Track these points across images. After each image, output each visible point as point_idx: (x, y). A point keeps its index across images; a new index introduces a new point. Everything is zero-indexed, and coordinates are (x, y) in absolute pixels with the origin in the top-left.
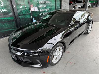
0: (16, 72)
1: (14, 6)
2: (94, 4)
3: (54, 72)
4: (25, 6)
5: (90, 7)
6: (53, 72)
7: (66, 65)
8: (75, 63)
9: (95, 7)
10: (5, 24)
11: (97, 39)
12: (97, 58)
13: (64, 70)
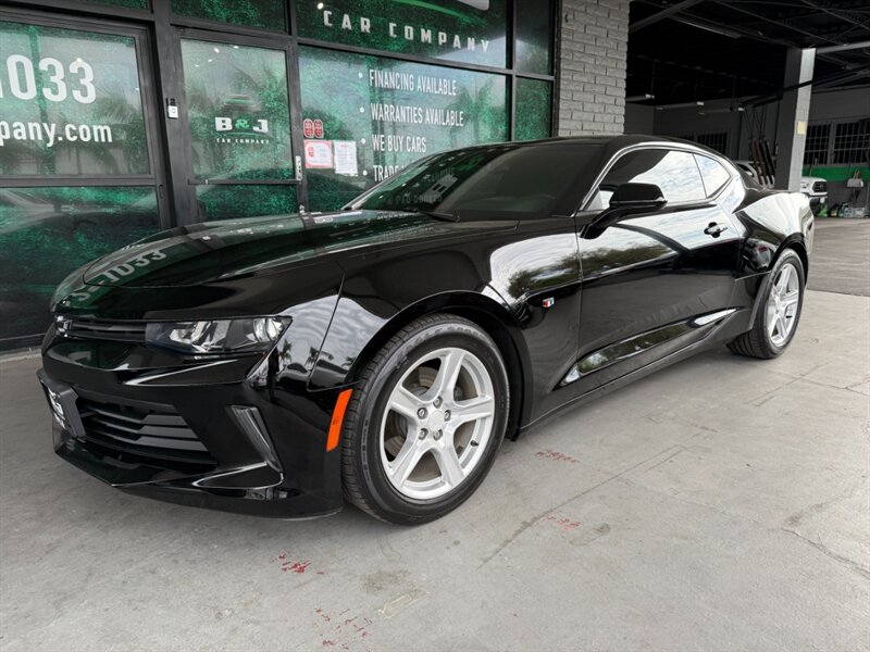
0: (51, 549)
1: (173, 112)
2: (857, 192)
3: (387, 569)
4: (259, 125)
5: (824, 212)
6: (379, 572)
7: (518, 532)
8: (604, 529)
9: (860, 212)
10: (81, 239)
11: (846, 393)
12: (819, 507)
13: (492, 563)
